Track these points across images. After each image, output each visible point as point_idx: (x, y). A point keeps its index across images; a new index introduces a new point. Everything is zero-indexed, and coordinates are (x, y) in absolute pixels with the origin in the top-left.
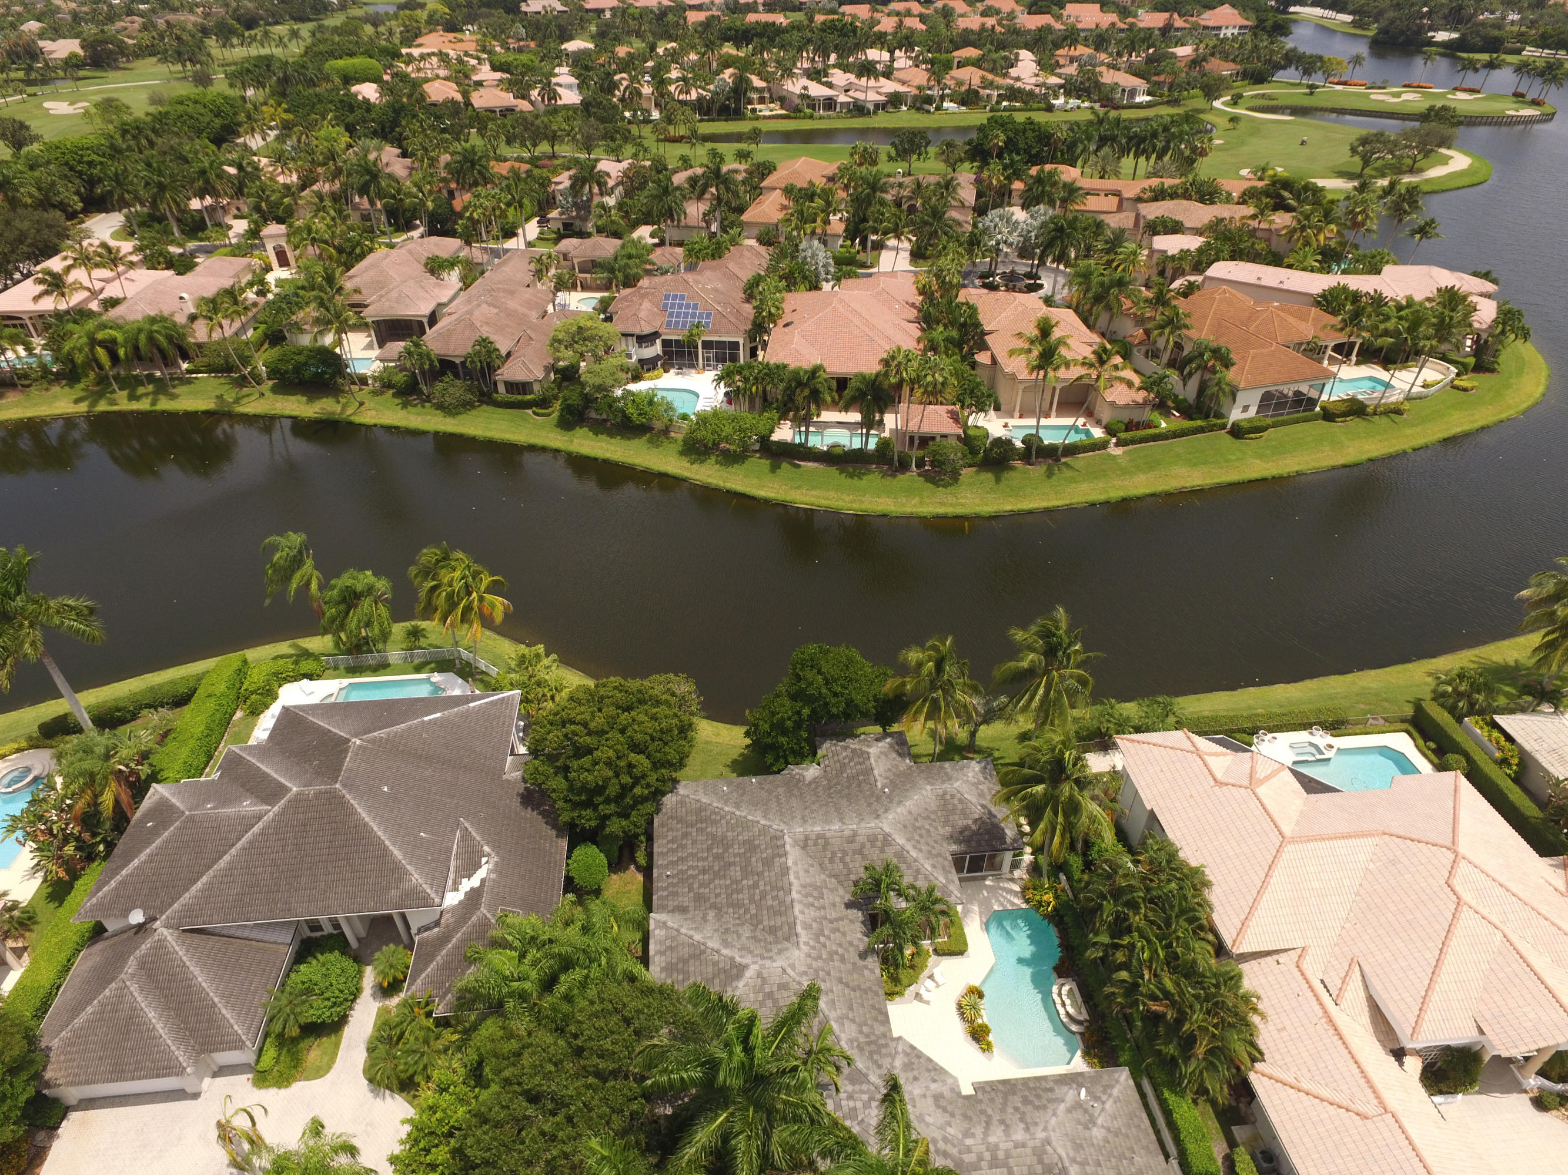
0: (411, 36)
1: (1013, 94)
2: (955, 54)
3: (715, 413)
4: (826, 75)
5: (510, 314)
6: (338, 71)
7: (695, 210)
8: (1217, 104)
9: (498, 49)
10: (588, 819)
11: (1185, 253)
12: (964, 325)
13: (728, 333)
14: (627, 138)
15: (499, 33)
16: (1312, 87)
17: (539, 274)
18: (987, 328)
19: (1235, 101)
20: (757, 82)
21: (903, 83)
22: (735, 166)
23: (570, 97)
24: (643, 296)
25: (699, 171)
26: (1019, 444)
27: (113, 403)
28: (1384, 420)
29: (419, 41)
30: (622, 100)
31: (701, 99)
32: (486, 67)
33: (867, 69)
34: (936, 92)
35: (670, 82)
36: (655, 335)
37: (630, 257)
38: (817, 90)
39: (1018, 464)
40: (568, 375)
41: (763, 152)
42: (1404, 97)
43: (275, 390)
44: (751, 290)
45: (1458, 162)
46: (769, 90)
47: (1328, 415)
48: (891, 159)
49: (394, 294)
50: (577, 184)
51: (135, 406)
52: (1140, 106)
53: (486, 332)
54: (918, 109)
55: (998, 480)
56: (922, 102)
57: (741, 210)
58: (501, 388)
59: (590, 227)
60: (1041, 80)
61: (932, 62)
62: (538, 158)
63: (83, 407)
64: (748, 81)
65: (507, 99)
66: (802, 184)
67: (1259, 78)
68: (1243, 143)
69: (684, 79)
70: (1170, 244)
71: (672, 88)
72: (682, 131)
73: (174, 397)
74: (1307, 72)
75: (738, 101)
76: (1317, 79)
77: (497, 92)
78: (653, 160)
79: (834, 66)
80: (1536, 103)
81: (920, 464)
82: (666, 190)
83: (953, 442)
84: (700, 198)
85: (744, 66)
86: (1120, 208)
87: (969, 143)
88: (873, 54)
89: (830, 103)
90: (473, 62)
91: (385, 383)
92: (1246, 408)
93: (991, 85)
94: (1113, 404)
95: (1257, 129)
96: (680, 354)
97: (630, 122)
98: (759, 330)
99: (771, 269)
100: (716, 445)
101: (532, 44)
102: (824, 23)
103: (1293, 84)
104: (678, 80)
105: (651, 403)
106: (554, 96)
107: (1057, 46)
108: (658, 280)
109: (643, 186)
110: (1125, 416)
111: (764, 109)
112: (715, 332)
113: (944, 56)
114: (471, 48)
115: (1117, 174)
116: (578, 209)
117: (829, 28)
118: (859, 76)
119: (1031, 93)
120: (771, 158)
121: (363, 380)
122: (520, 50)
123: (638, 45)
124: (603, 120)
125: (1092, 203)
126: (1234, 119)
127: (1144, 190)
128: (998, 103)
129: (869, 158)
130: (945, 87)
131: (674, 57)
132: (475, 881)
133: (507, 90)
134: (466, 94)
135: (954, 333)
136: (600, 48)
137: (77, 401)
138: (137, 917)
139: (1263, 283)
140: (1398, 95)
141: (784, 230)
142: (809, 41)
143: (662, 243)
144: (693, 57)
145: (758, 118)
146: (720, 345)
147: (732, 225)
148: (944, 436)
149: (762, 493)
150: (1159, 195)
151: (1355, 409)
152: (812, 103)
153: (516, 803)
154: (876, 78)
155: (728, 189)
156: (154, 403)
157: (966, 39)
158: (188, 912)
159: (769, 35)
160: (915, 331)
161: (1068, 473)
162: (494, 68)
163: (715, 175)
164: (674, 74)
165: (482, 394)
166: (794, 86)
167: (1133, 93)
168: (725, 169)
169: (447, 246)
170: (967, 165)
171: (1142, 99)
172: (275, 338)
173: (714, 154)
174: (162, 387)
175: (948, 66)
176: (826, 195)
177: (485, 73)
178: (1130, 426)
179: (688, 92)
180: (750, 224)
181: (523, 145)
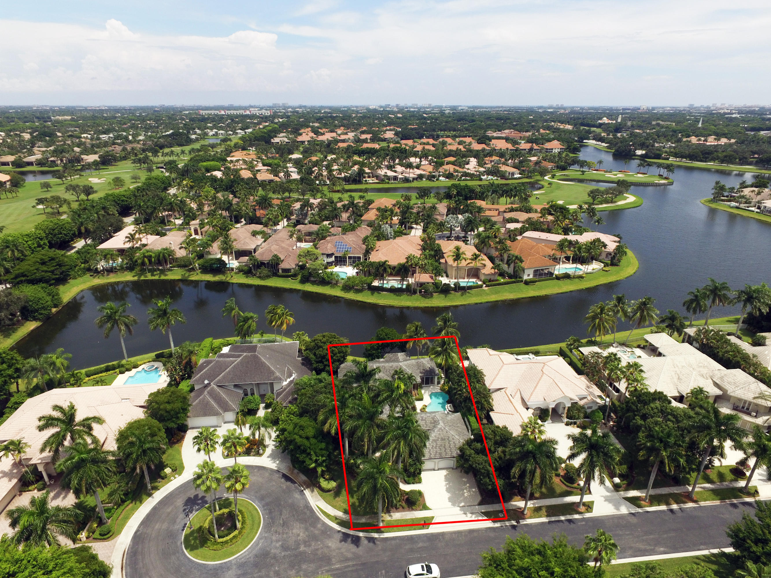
0: (229, 152)
1: (466, 174)
2: (446, 159)
3: (353, 277)
4: (394, 168)
5: (283, 248)
6: (204, 166)
7: (345, 216)
8: (546, 178)
9: (264, 157)
10: (321, 366)
11: (516, 229)
12: (436, 251)
13: (357, 254)
14: (318, 191)
15: (265, 151)
16: (583, 172)
17: (291, 236)
18: (444, 252)
19: (553, 177)
20: (367, 170)
21: (424, 170)
22: (359, 201)
23: (295, 176)
24: (329, 242)
25: (347, 203)
26: (453, 286)
27: (146, 277)
28: (577, 280)
29: (232, 154)
30: (315, 177)
31: (345, 177)
32: (260, 165)
33: (410, 166)
34: (437, 174)
35: (334, 170)
36: (333, 254)
37: (323, 230)
38: (390, 173)
39: (452, 292)
40: (302, 267)
41: (369, 196)
42: (618, 176)
43: (201, 273)
44: (365, 240)
45: (630, 199)
46: (372, 173)
47: (558, 278)
48: (417, 198)
49: (242, 242)
50: (302, 207)
51: (153, 278)
52: (516, 179)
53: (276, 253)
54: (430, 180)
55: (446, 297)
56: (431, 178)
57: (361, 216)
58: (280, 271)
59: (306, 221)
60: (477, 169)
61: (436, 162)
62: (284, 198)
63: (136, 278)
64: (364, 171)
65: (271, 177)
66: (383, 207)
67: (563, 168)
68: (552, 192)
69: (339, 170)
70: (512, 226)
71: (334, 173)
72: (338, 188)
73: (166, 275)
74: (582, 166)
75: (360, 177)
76: (585, 169)
77: (266, 174)
78: (328, 199)
79: (398, 164)
80: (666, 178)
81: (420, 292)
82: (335, 209)
83: (430, 284)
84: (347, 211)
85: (362, 164)
86: (499, 214)
87: (445, 193)
88: (412, 160)
89: (395, 178)
90: (256, 163)
91: (240, 270)
92: (529, 275)
93: (457, 171)
94: (484, 274)
95: (559, 187)
96: (341, 261)
97: (318, 185)
98: (367, 252)
99: (372, 234)
100: (353, 287)
101: (277, 155)
102: (394, 148)
103: (577, 171)
104: (336, 170)
105: (332, 274)
106: (289, 175)
107: (486, 156)
108: (333, 237)
109: (325, 208)
110: (489, 278)
111: (370, 180)
112: (353, 253)
113: (440, 160)
114: (254, 157)
115: (498, 204)
116: (302, 216)
117: (395, 150)
118: (406, 168)
119: (473, 174)
120: (372, 198)
121: (232, 269)
122: (272, 158)
123: (320, 156)
124: (308, 184)
125: (488, 213)
126: (550, 184)
127: (506, 209)
128: (461, 178)
129: (408, 198)
130: (440, 172)
131: (334, 161)
132: (292, 379)
133: (270, 173)
134: (255, 175)
135: (433, 253)
136: (305, 157)
137: (134, 276)
138: (206, 382)
139: (541, 238)
140: (616, 175)
141: (377, 222)
142: (388, 155)
143: (332, 227)
144: (342, 160)
145: (367, 183)
146: (354, 257)
147: (358, 221)
148: (428, 283)
149: (369, 301)
150: (512, 210)
151: (567, 276)
152: (389, 178)
153: (300, 365)
154: (413, 169)
155: (357, 209)
156: (160, 277)
157: (450, 154)
158: (219, 381)
159: (371, 152)
160: (420, 252)
161: (467, 294)
162: (264, 165)
163: (352, 204)
164: (335, 167)
165: (274, 273)
166: (382, 172)
167: (513, 174)
168: (355, 202)
169: (258, 227)
170: (445, 200)
171: (516, 176)
172: (200, 256)
173: (351, 197)
174: (162, 272)
175: (442, 164)
176: (392, 211)
177: (260, 166)
178: (490, 281)
179: (341, 174)
180: (364, 221)
181: (279, 193)
